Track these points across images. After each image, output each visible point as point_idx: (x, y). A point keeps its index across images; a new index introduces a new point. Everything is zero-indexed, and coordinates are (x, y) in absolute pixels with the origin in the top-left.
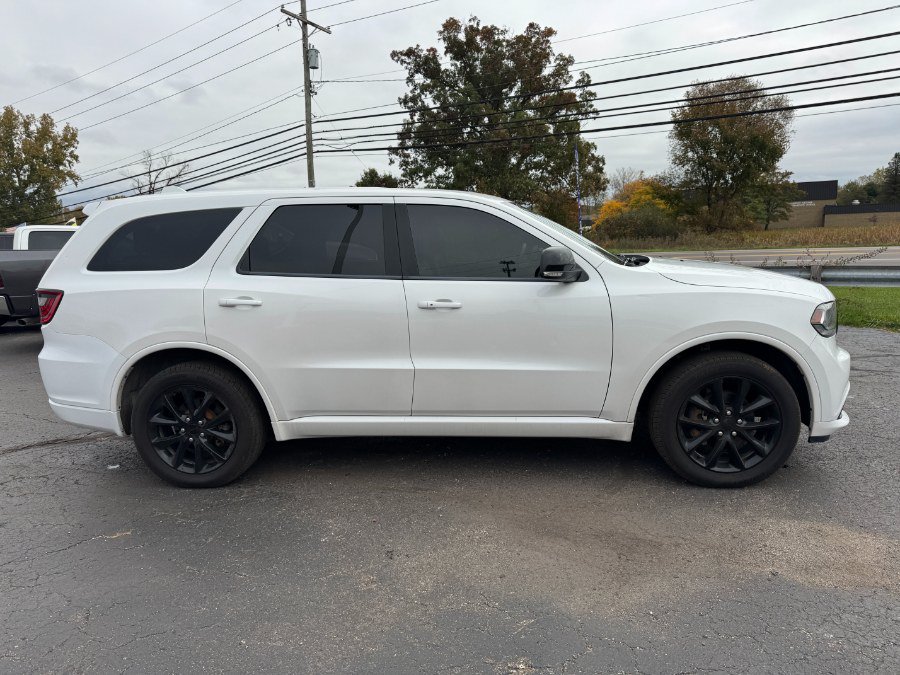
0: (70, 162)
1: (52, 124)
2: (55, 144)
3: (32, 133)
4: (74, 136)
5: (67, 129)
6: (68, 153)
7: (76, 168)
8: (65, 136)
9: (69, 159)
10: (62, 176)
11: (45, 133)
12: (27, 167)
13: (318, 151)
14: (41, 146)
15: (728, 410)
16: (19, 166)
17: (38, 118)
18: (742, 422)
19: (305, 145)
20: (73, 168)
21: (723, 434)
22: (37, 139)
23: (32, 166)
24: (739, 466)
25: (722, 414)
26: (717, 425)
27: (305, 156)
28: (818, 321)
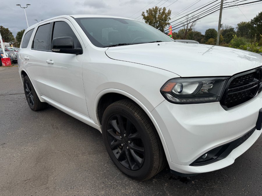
1: (166, 10)
2: (165, 15)
4: (170, 12)
5: (169, 10)
6: (168, 17)
8: (168, 12)
9: (168, 19)
10: (166, 24)
11: (164, 13)
12: (158, 22)
13: (224, 8)
14: (162, 16)
15: (125, 134)
16: (157, 22)
17: (162, 8)
18: (130, 143)
19: (220, 6)
20: (169, 22)
21: (123, 146)
22: (162, 14)
23: (160, 22)
24: (130, 167)
25: (122, 134)
26: (121, 139)
27: (220, 10)
28: (169, 90)
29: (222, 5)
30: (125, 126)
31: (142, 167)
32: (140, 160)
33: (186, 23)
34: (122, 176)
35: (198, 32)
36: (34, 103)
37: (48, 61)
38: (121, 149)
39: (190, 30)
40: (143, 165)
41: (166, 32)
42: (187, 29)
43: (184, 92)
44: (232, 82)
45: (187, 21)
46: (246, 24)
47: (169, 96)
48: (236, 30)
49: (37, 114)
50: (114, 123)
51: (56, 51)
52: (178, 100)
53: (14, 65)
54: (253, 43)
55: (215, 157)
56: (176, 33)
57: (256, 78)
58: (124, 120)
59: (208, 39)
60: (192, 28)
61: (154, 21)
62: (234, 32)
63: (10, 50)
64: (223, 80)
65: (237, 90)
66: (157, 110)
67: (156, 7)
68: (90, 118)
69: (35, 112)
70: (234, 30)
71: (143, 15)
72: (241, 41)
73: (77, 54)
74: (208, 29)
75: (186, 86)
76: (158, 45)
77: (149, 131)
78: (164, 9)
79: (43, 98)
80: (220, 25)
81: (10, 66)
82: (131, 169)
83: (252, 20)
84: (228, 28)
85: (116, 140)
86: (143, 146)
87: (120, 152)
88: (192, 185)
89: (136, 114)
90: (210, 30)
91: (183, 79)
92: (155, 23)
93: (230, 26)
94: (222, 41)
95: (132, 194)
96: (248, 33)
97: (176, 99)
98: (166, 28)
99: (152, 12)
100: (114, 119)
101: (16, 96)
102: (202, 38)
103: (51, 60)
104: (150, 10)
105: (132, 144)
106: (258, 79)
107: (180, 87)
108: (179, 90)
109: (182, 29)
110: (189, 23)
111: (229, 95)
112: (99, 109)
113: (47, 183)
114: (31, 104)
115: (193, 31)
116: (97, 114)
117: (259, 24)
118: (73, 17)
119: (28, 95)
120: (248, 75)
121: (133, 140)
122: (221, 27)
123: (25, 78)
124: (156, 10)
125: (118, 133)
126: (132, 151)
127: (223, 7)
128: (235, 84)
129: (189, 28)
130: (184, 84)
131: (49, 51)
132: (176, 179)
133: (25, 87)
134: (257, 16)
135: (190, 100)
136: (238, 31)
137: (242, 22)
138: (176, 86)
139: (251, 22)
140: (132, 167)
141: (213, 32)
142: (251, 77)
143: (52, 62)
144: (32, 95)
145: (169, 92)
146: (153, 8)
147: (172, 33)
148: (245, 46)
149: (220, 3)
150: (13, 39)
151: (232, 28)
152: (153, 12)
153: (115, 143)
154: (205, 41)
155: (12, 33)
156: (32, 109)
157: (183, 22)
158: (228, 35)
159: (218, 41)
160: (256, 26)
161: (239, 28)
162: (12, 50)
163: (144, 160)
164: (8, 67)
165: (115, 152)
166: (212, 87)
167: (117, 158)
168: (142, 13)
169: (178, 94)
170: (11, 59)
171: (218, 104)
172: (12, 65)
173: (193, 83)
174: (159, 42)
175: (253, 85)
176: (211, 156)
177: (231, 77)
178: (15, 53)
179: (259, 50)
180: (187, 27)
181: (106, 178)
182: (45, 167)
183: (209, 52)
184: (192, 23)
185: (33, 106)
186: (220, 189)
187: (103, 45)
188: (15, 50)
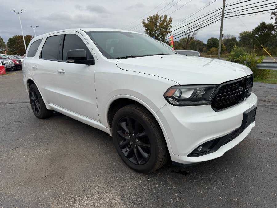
0: (169, 28)
1: (167, 18)
2: (166, 23)
3: (162, 21)
4: (171, 20)
5: (170, 18)
6: (169, 25)
7: (171, 30)
8: (169, 20)
9: (169, 27)
10: (167, 32)
11: (165, 20)
12: (159, 30)
13: (226, 17)
14: (163, 24)
15: (133, 134)
16: (157, 30)
17: (163, 16)
18: (138, 141)
19: (221, 15)
20: (170, 30)
21: (132, 144)
22: (162, 22)
23: (160, 30)
24: (138, 162)
25: (130, 134)
26: (130, 139)
27: (221, 20)
28: (171, 95)
29: (223, 15)
30: (134, 127)
31: (148, 160)
32: (146, 155)
33: (187, 32)
34: (131, 171)
35: (200, 40)
36: (40, 110)
37: (60, 70)
38: (129, 148)
39: (192, 38)
40: (149, 159)
41: (167, 41)
42: (188, 38)
43: (182, 97)
44: (220, 89)
45: (189, 30)
46: (248, 34)
47: (171, 99)
48: (238, 40)
49: (43, 121)
50: (123, 125)
51: (71, 61)
52: (177, 103)
53: (8, 74)
54: (252, 54)
55: (208, 150)
56: (178, 42)
57: (241, 86)
58: (133, 121)
59: (210, 48)
60: (194, 36)
61: (155, 29)
62: (236, 42)
63: (3, 58)
64: (213, 88)
65: (225, 95)
66: (161, 112)
67: (157, 15)
68: (100, 122)
69: (41, 120)
70: (236, 39)
71: (143, 22)
72: (240, 51)
73: (89, 65)
74: (210, 38)
75: (184, 92)
76: (161, 58)
77: (154, 130)
78: (165, 17)
79: (50, 106)
80: (221, 35)
81: (4, 75)
82: (138, 164)
83: (253, 30)
84: (231, 38)
85: (125, 140)
86: (149, 143)
87: (129, 150)
88: (191, 176)
89: (143, 115)
90: (212, 39)
91: (181, 86)
92: (155, 31)
93: (232, 36)
94: (224, 51)
95: (140, 184)
96: (251, 43)
97: (176, 102)
98: (168, 37)
99: (152, 20)
100: (123, 121)
101: (17, 104)
102: (203, 48)
103: (63, 70)
104: (151, 18)
105: (140, 142)
106: (243, 87)
107: (179, 92)
108: (178, 95)
109: (184, 38)
110: (190, 32)
111: (218, 100)
112: (109, 113)
113: (64, 178)
114: (36, 112)
115: (195, 40)
116: (107, 117)
117: (261, 34)
118: (84, 30)
119: (33, 103)
120: (234, 83)
121: (140, 138)
122: (222, 37)
123: (31, 86)
124: (156, 17)
125: (127, 133)
126: (140, 148)
127: (224, 17)
128: (223, 91)
129: (191, 36)
130: (182, 90)
131: (59, 61)
132: (177, 173)
133: (31, 96)
134: (258, 26)
135: (188, 103)
136: (240, 41)
137: (244, 32)
138: (176, 92)
139: (253, 32)
140: (140, 163)
141: (215, 41)
142: (237, 85)
143: (64, 71)
144: (39, 103)
145: (171, 97)
146: (154, 16)
147: (173, 42)
148: (244, 57)
149: (221, 13)
150: (4, 46)
151: (234, 38)
152: (154, 20)
153: (124, 143)
154: (207, 50)
155: (3, 39)
156: (38, 117)
157: (184, 31)
158: (230, 45)
159: (220, 51)
160: (258, 36)
161: (241, 38)
162: (5, 57)
163: (150, 155)
164: (2, 76)
165: (124, 150)
166: (205, 93)
167: (126, 156)
168: (142, 20)
169: (178, 98)
170: (5, 68)
171: (209, 106)
172: (6, 73)
173: (190, 90)
174: (162, 54)
175: (239, 92)
176: (205, 149)
177: (219, 85)
178: (9, 60)
179: (257, 60)
180: (189, 36)
181: (116, 173)
182: (60, 166)
183: (209, 64)
184: (194, 32)
185: (39, 113)
186: (213, 179)
187: (113, 57)
188: (8, 58)
